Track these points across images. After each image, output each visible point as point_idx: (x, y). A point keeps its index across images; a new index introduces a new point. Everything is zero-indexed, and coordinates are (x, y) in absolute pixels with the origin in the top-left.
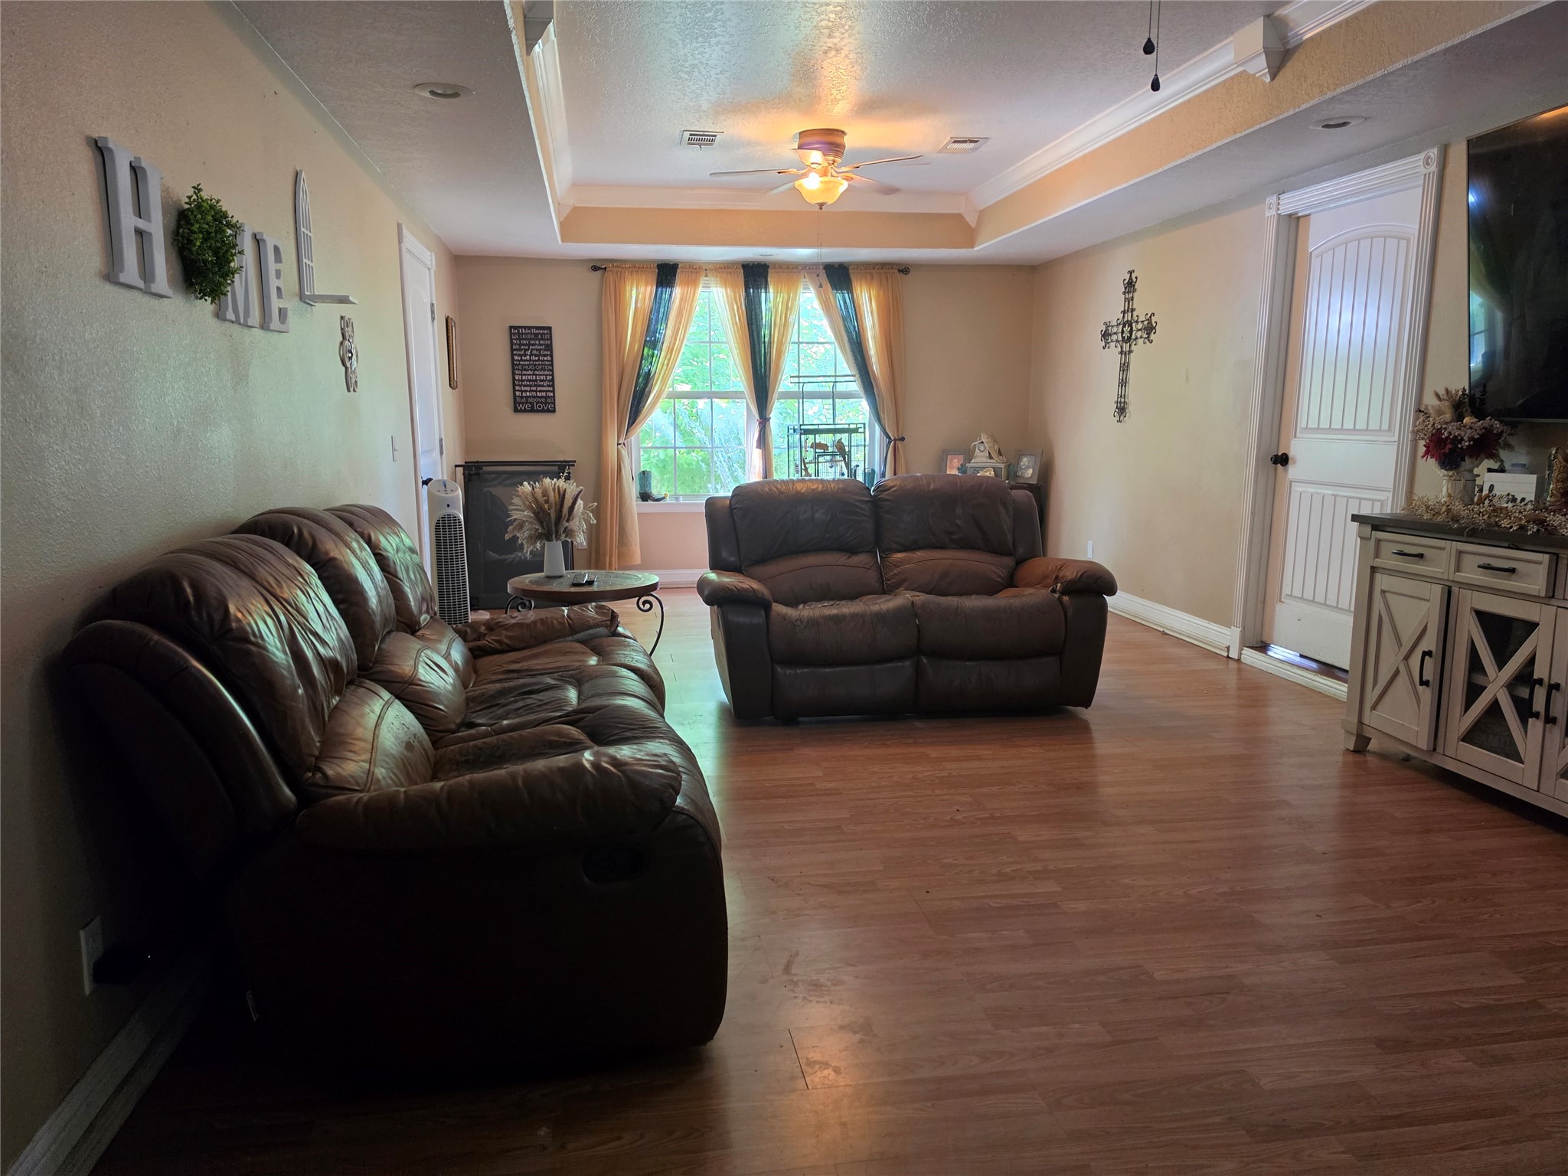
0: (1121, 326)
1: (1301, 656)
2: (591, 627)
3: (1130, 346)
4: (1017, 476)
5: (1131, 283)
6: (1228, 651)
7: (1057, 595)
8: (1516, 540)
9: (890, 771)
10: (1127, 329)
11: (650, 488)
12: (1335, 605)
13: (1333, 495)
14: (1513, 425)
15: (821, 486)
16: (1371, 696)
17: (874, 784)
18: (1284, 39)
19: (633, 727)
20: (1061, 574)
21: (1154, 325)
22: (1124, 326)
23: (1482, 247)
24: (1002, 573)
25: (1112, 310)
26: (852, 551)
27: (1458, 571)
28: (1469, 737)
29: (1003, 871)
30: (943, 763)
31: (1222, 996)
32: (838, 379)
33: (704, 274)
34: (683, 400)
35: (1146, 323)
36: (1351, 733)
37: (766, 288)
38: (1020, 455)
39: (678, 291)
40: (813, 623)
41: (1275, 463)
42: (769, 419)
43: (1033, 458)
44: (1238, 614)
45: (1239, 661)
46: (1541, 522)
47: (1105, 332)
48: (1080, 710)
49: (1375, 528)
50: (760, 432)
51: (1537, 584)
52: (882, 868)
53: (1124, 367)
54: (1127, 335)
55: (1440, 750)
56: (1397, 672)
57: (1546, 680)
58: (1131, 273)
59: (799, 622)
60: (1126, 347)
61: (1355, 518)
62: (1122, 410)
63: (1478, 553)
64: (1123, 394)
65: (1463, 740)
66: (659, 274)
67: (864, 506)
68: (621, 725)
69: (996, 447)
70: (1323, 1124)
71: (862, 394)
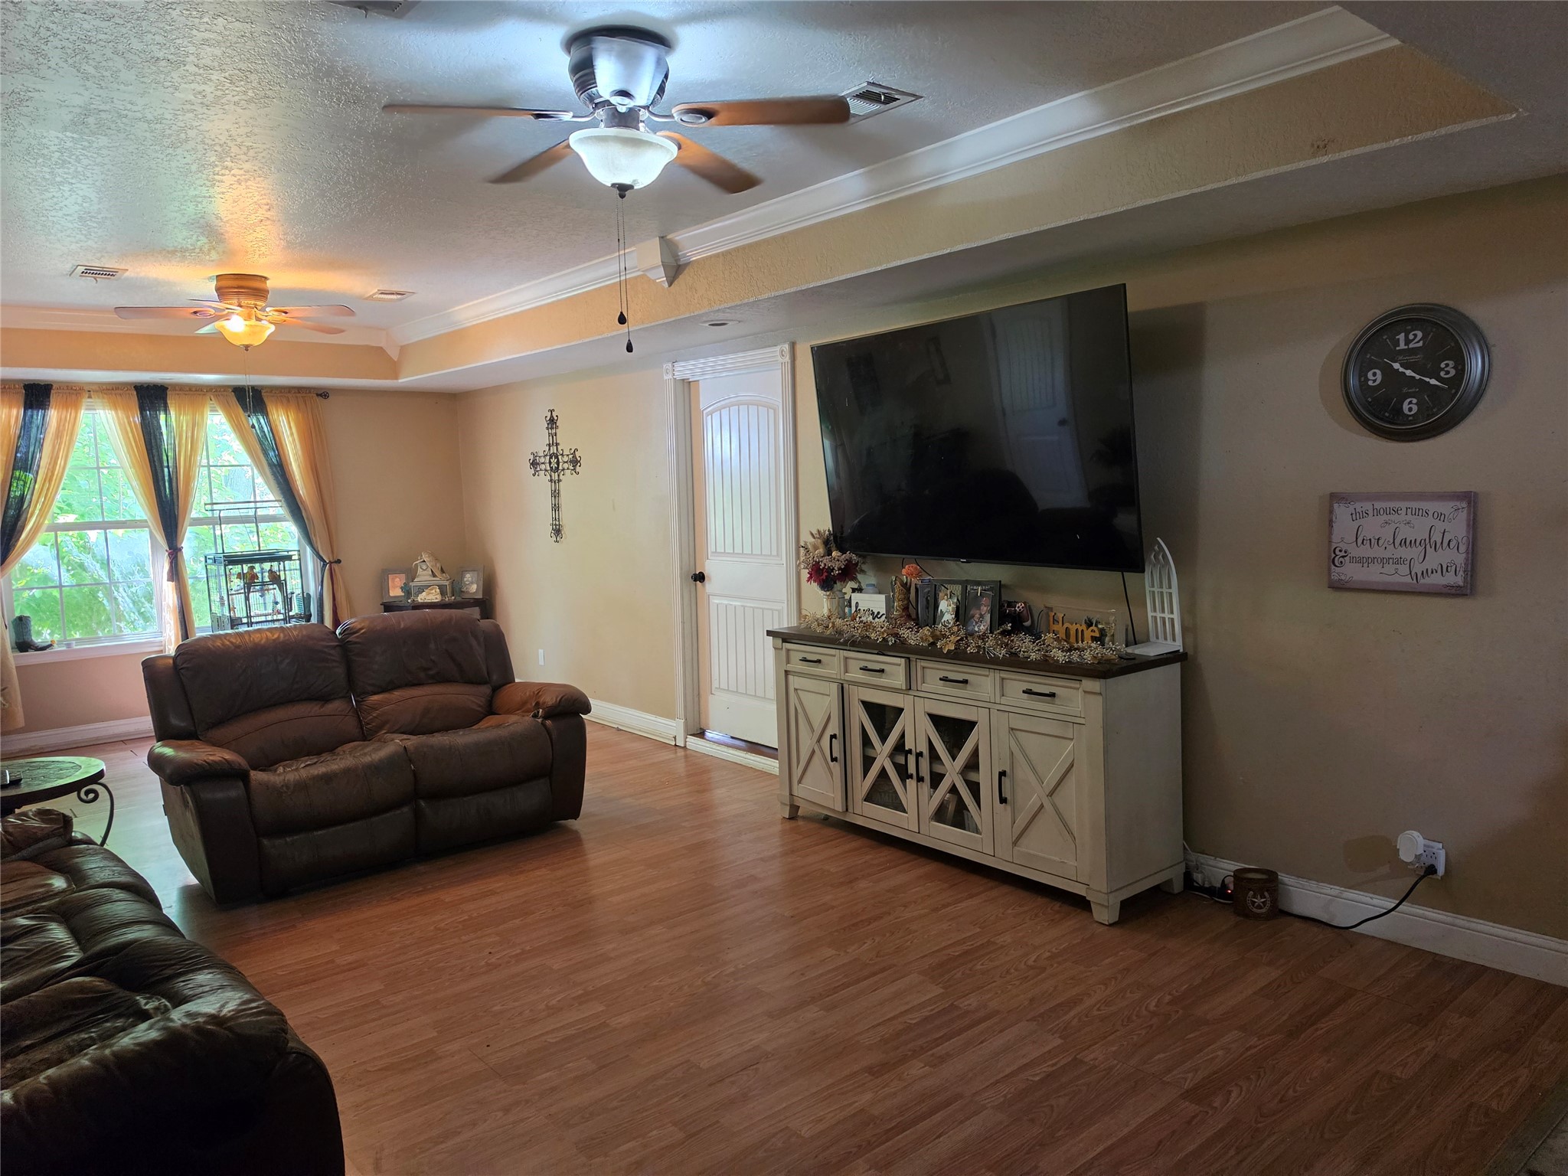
0: (548, 457)
1: (732, 738)
2: (41, 840)
3: (559, 476)
4: (462, 592)
5: (553, 421)
6: (675, 741)
7: (540, 720)
8: (882, 649)
9: (409, 927)
10: (553, 460)
11: (31, 636)
12: (754, 694)
13: (742, 606)
14: (864, 557)
15: (282, 635)
16: (797, 773)
17: (397, 946)
18: (676, 257)
19: (172, 962)
20: (541, 700)
21: (579, 459)
22: (551, 458)
23: (830, 427)
24: (481, 701)
25: (539, 443)
26: (324, 698)
27: (847, 672)
28: (869, 798)
29: (550, 1004)
30: (461, 906)
31: (755, 1067)
32: (258, 505)
33: (87, 395)
34: (71, 533)
35: (571, 456)
36: (786, 805)
37: (166, 410)
38: (462, 573)
39: (53, 415)
40: (302, 786)
41: (695, 580)
42: (180, 550)
43: (476, 573)
44: (680, 709)
45: (685, 748)
46: (896, 635)
47: (533, 461)
48: (571, 823)
49: (784, 641)
50: (171, 563)
51: (900, 681)
52: (435, 1034)
53: (555, 494)
54: (554, 465)
55: (850, 810)
56: (813, 752)
57: (914, 750)
58: (552, 411)
59: (284, 788)
60: (555, 476)
61: (769, 633)
62: (557, 531)
63: (859, 659)
64: (557, 517)
65: (865, 800)
66: (27, 395)
67: (332, 652)
68: (158, 964)
69: (438, 565)
70: (851, 1152)
71: (288, 516)
